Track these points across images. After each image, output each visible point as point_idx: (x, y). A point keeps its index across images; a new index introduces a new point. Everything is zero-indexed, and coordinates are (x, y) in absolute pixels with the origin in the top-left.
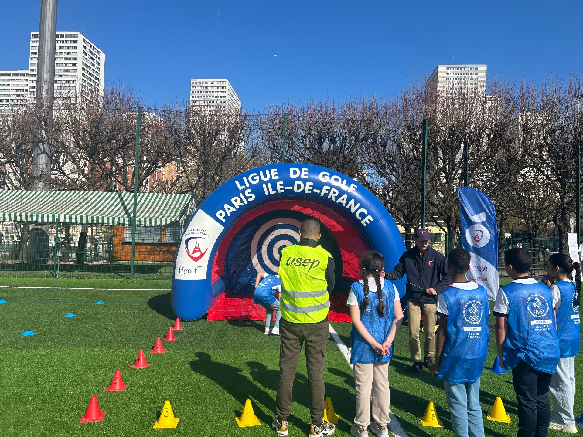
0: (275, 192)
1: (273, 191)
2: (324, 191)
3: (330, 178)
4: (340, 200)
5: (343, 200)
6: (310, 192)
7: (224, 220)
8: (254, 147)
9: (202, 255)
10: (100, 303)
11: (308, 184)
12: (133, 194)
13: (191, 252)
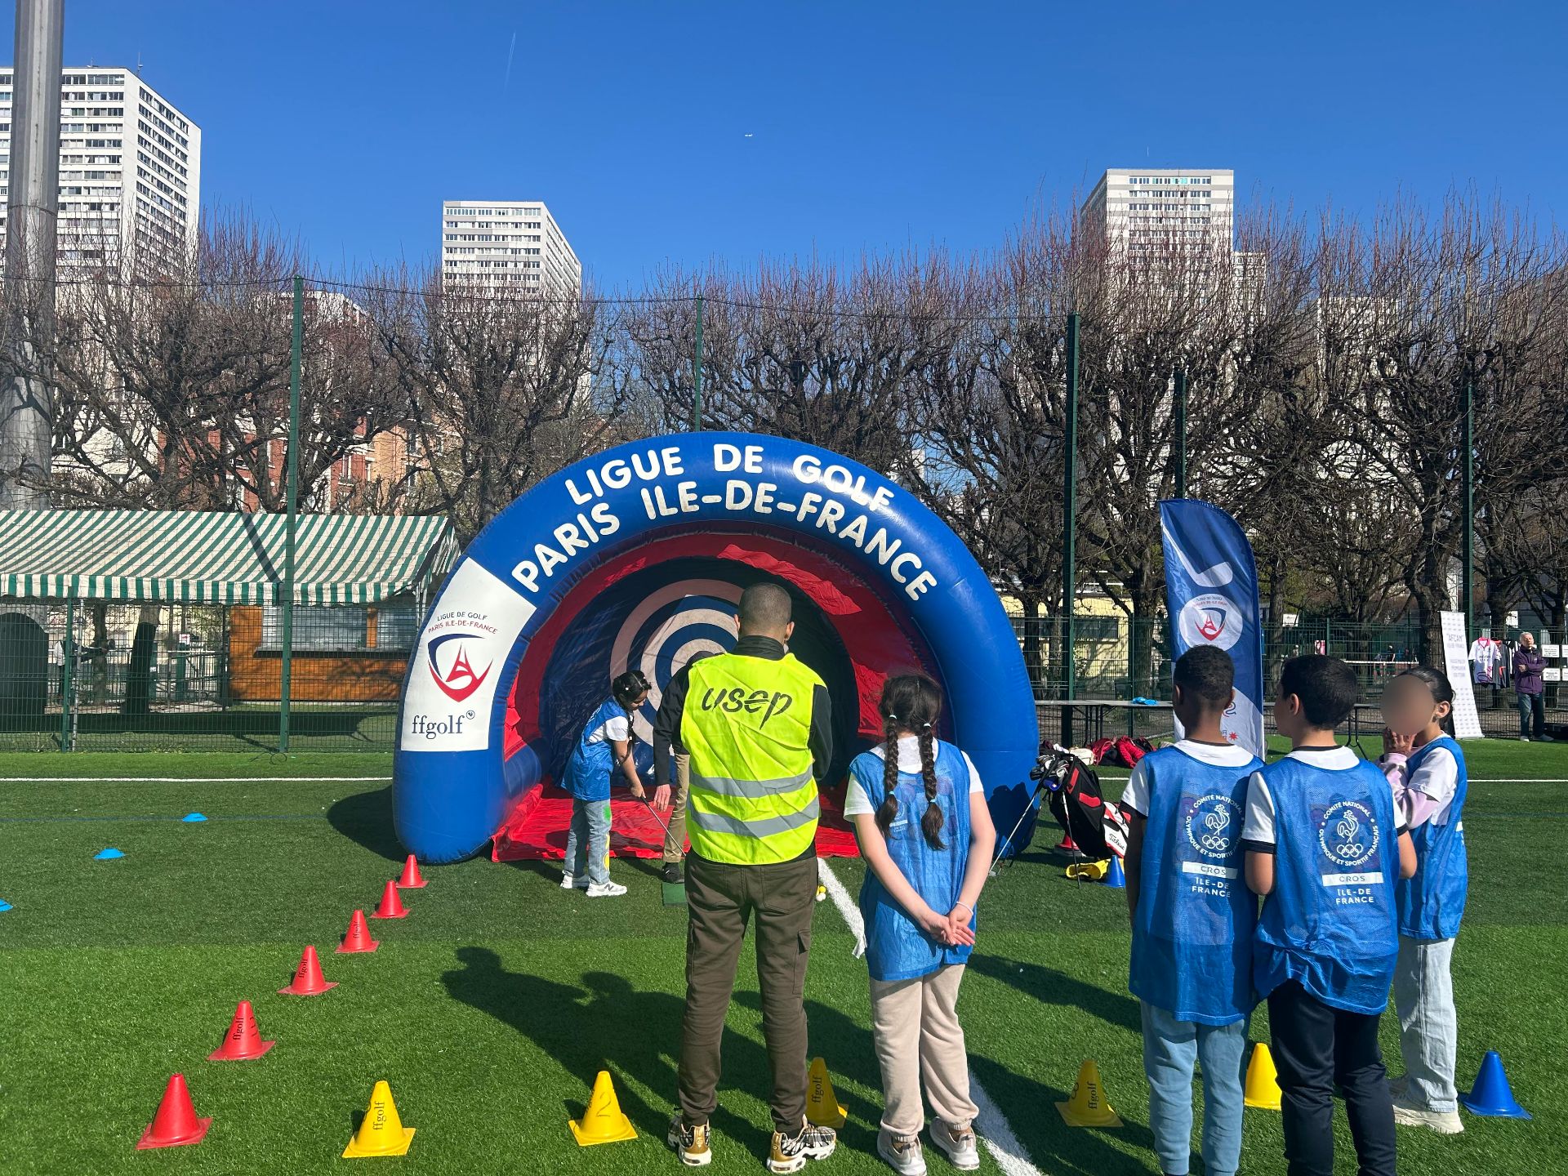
0: (674, 511)
1: (668, 507)
2: (806, 508)
3: (823, 473)
4: (848, 531)
5: (857, 530)
6: (768, 510)
7: (535, 588)
8: (618, 387)
9: (476, 683)
10: (194, 818)
11: (763, 487)
12: (284, 517)
13: (445, 674)
